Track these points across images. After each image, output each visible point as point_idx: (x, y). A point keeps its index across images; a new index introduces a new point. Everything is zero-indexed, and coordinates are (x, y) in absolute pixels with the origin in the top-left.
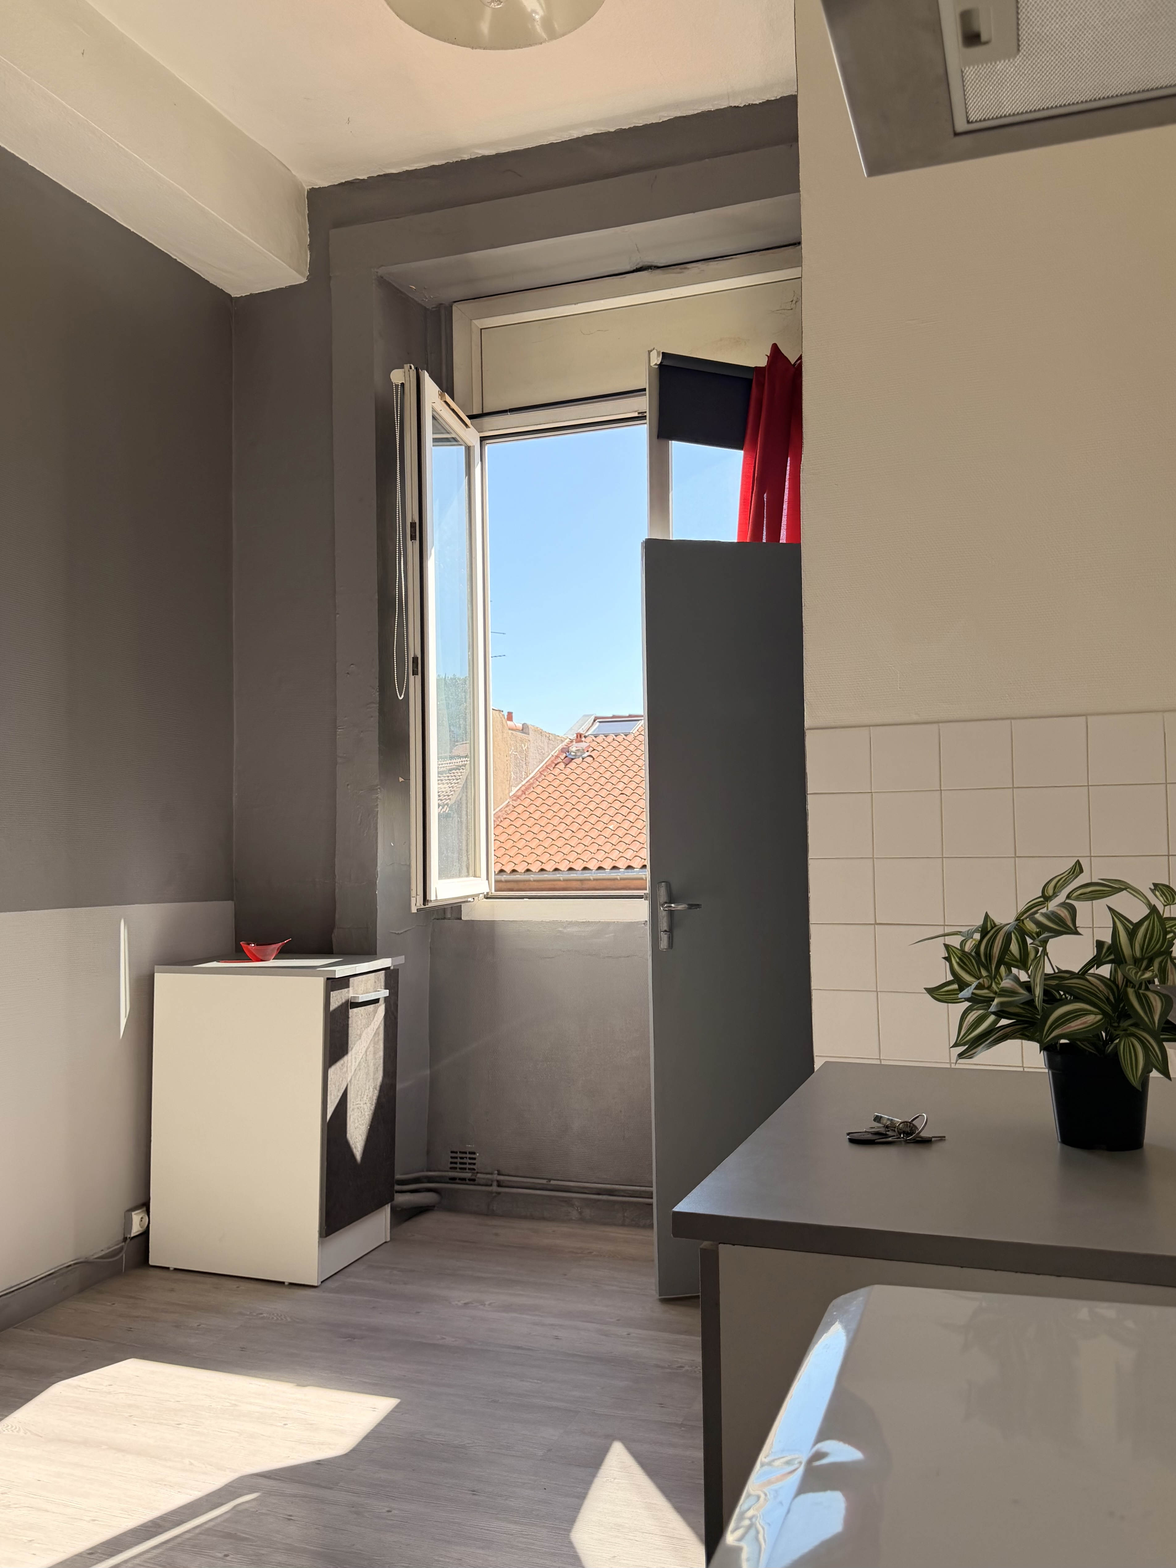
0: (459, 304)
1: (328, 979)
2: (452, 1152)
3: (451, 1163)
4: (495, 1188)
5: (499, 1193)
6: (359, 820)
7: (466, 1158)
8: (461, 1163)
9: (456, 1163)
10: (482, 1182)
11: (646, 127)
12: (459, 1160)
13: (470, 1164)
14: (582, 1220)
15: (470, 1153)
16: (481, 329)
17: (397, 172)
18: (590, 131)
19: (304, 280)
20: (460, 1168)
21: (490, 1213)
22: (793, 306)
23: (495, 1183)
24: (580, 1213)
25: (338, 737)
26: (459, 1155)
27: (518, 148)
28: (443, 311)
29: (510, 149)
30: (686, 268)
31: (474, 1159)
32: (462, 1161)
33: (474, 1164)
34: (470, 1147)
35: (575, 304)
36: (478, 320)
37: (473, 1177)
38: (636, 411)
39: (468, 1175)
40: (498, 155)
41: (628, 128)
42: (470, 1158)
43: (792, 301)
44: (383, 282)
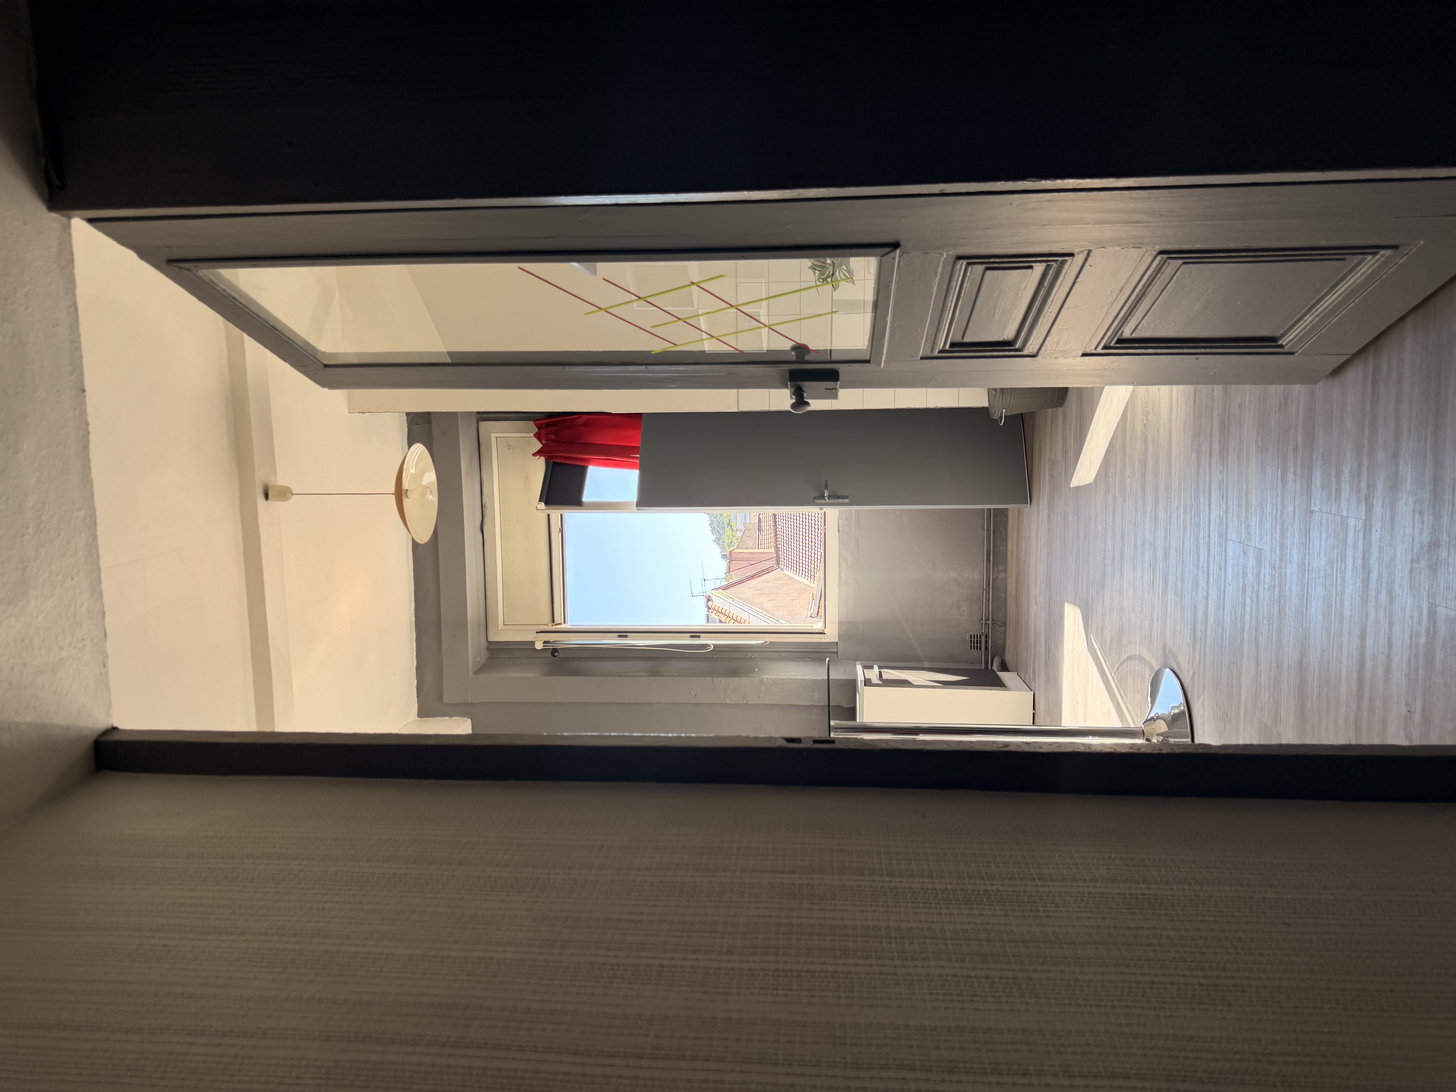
0: (488, 637)
1: (865, 685)
2: (971, 649)
3: (977, 649)
4: (990, 622)
5: (993, 620)
6: (779, 690)
7: (974, 640)
8: (977, 644)
9: (977, 646)
10: (987, 630)
12: (976, 645)
13: (977, 638)
14: (1005, 571)
15: (971, 638)
16: (504, 625)
19: (470, 720)
20: (980, 644)
21: (1005, 624)
22: (512, 448)
23: (987, 622)
24: (1002, 572)
25: (732, 703)
26: (973, 645)
28: (492, 647)
30: (485, 505)
31: (974, 635)
32: (976, 643)
33: (977, 635)
34: (968, 638)
35: (497, 568)
36: (499, 626)
37: (985, 635)
39: (983, 638)
42: (974, 638)
43: (509, 448)
44: (476, 673)
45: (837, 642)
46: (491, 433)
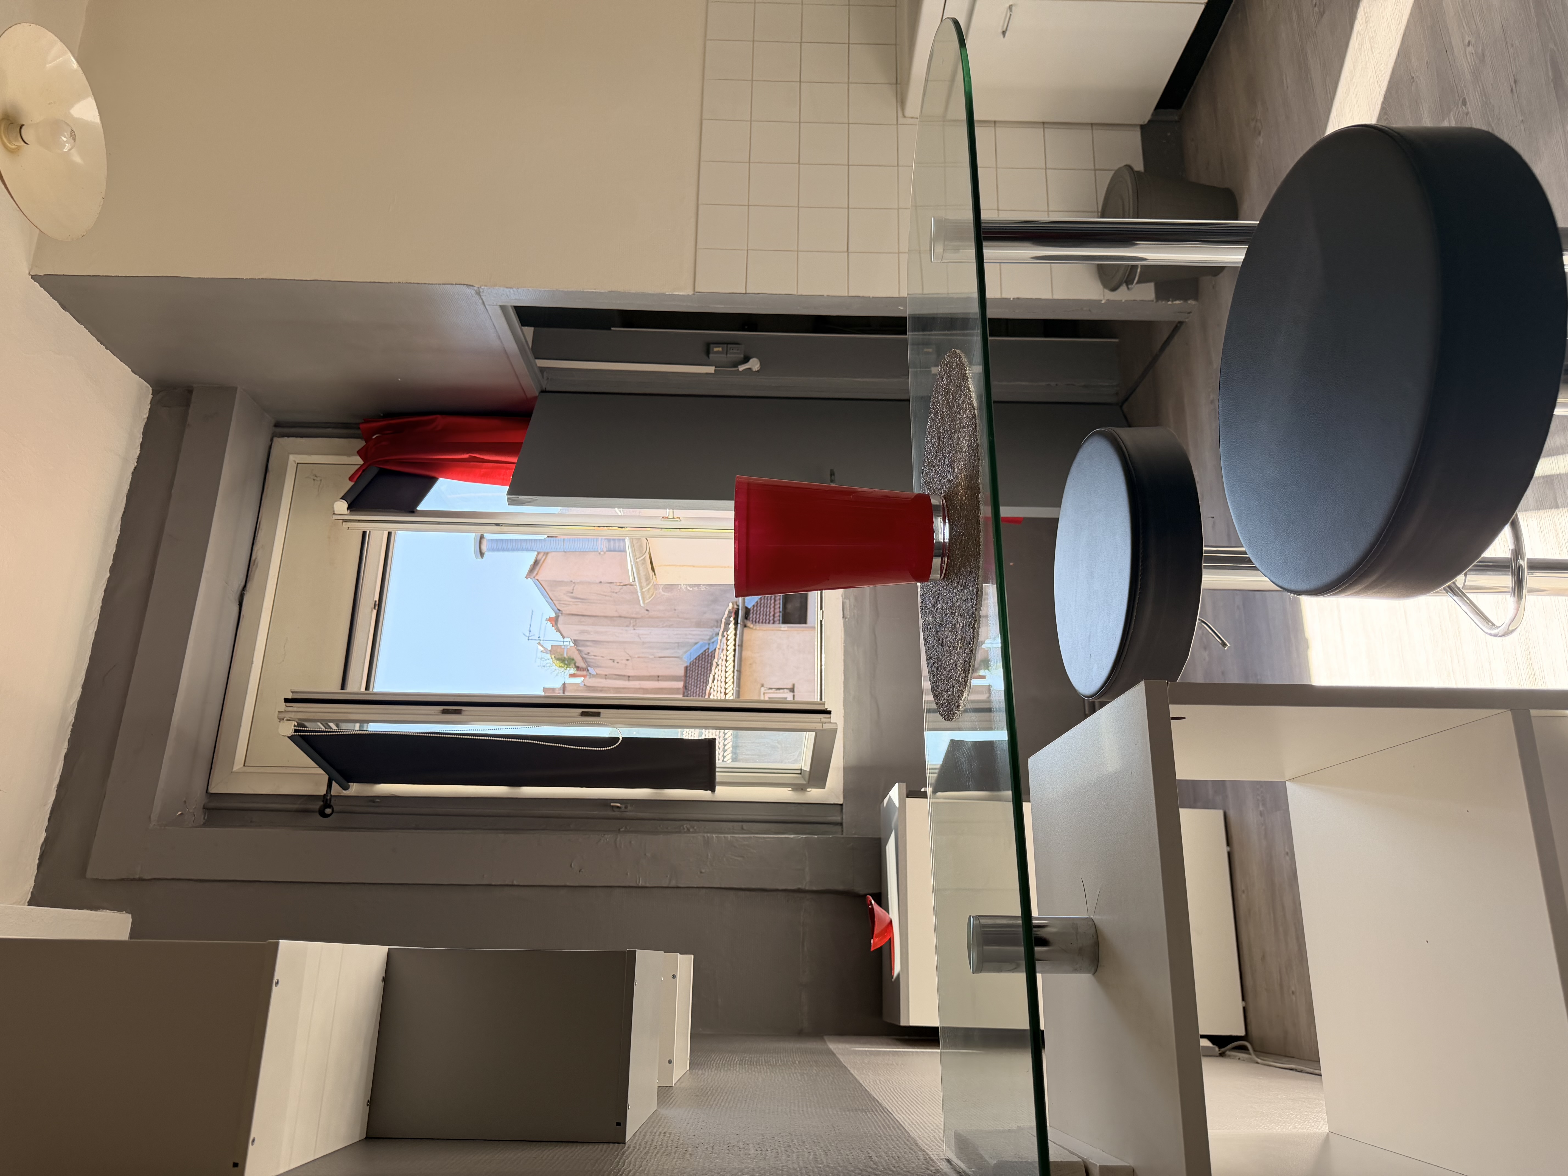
0: (211, 785)
6: (739, 859)
11: (118, 546)
17: (55, 796)
18: (100, 594)
22: (319, 479)
27: (86, 665)
28: (212, 806)
29: (83, 673)
30: (255, 561)
35: (252, 663)
36: (235, 764)
38: (372, 610)
40: (85, 687)
41: (113, 561)
43: (314, 480)
45: (842, 805)
46: (289, 454)
